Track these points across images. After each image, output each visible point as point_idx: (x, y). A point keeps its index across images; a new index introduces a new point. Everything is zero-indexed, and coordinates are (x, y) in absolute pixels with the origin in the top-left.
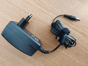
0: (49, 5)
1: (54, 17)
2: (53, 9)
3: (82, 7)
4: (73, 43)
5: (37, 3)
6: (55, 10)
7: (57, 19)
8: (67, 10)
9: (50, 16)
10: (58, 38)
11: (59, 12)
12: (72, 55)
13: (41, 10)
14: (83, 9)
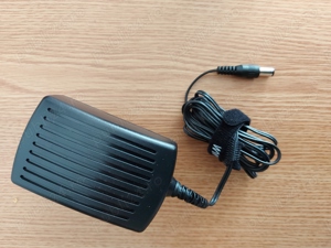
0: (147, 64)
1: (181, 89)
2: (167, 67)
3: (250, 9)
4: (268, 152)
5: (111, 77)
6: (174, 68)
7: (194, 91)
8: (209, 46)
9: (170, 92)
10: (217, 148)
11: (188, 66)
12: (304, 169)
13: (134, 89)
14: (255, 14)
